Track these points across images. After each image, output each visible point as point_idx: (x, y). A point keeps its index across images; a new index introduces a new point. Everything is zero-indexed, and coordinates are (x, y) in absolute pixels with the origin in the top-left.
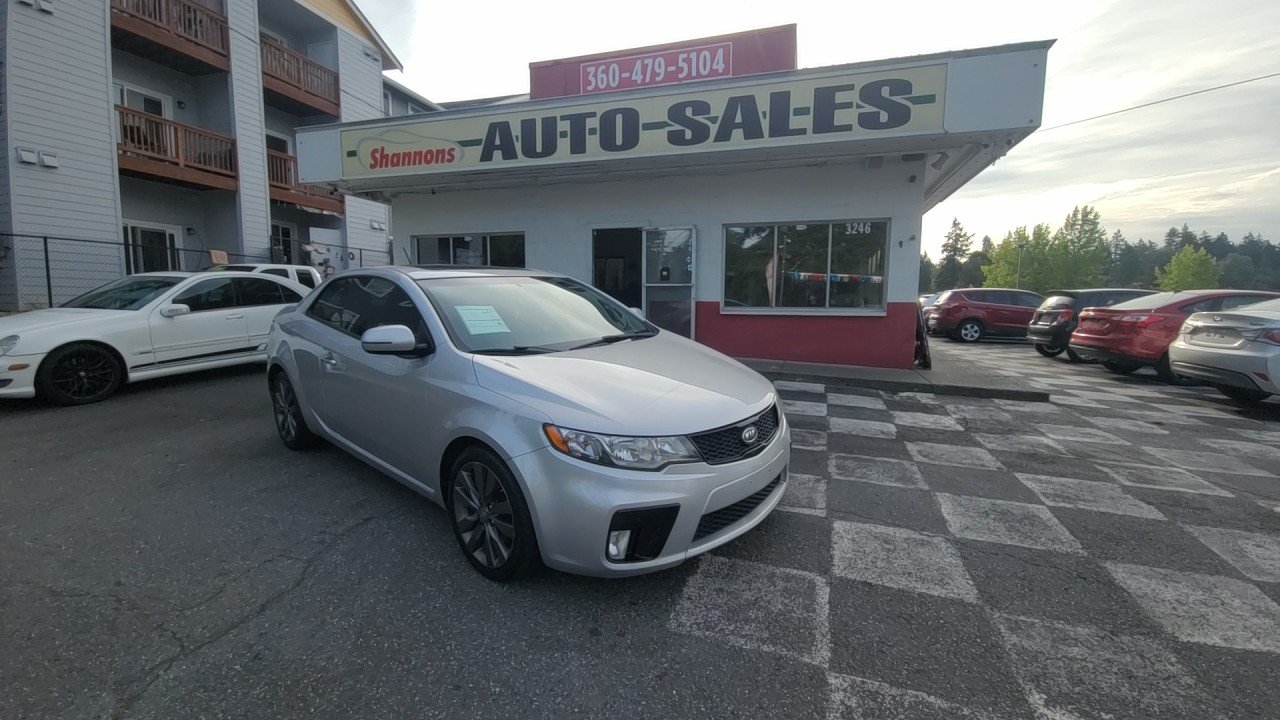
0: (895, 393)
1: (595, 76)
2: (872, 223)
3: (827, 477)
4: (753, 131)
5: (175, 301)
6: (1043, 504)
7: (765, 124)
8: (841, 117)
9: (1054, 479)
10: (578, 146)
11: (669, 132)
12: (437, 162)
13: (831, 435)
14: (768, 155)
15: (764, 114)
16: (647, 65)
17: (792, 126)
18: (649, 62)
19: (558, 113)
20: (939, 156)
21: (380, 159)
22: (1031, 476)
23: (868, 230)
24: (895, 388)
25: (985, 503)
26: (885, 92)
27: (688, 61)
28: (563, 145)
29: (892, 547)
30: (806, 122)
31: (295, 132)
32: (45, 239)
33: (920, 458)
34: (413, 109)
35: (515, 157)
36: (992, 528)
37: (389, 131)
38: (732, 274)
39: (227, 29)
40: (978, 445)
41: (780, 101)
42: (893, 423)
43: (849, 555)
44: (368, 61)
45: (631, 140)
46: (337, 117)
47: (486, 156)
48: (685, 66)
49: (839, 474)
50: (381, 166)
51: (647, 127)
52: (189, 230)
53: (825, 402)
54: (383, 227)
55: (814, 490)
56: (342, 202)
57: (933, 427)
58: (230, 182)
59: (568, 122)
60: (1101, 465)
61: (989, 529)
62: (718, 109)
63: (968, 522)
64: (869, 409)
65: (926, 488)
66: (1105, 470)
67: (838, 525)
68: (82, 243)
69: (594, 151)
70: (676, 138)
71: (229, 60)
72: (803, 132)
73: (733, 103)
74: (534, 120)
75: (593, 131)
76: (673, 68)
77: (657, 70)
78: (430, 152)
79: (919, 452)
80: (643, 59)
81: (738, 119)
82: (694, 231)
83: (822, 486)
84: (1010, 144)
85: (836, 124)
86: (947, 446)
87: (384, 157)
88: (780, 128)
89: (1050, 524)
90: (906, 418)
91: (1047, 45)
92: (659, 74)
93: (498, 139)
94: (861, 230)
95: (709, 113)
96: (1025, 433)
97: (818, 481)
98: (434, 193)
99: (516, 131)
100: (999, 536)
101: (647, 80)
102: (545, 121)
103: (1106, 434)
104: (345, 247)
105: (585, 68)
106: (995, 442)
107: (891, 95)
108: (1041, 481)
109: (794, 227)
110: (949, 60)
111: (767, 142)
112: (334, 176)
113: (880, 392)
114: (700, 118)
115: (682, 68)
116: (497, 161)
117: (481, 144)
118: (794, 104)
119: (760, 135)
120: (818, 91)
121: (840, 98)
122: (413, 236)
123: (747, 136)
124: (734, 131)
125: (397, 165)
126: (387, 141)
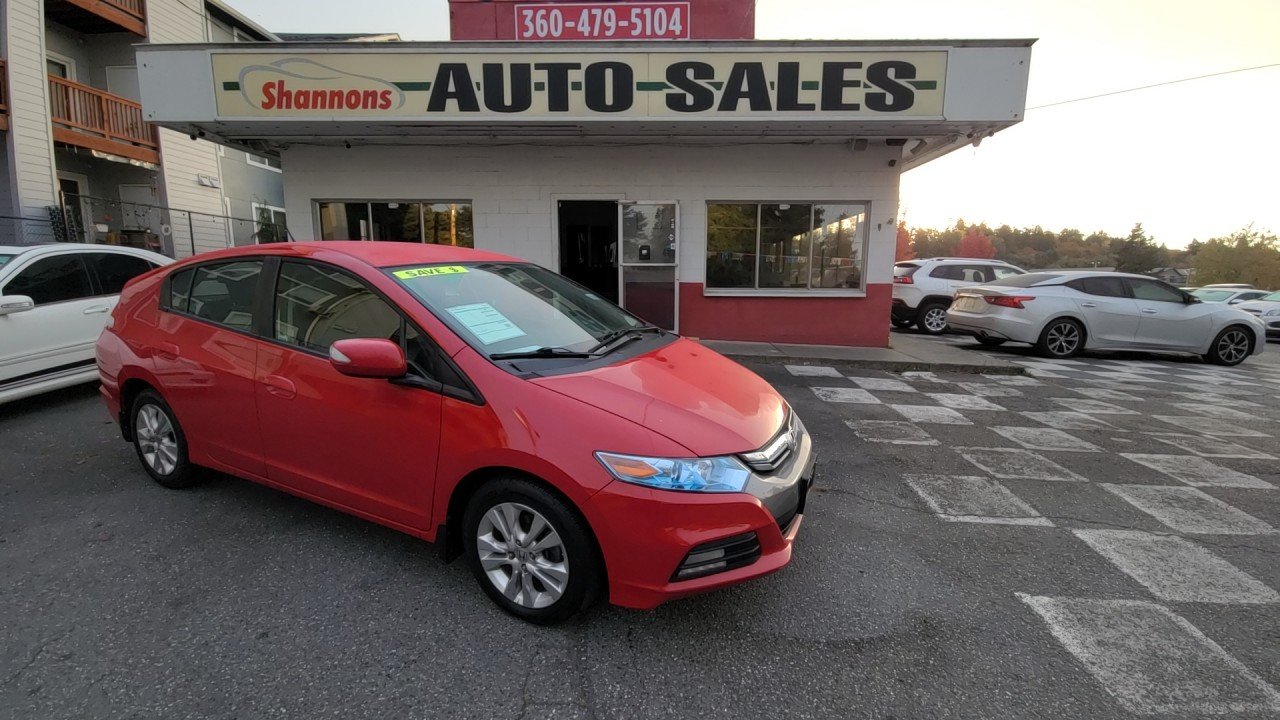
0: (898, 372)
1: (533, 20)
3: (987, 475)
4: (760, 102)
6: (1189, 485)
7: (773, 96)
8: (849, 95)
10: (558, 102)
11: (668, 95)
12: (365, 107)
14: (766, 131)
15: (772, 84)
16: (595, 16)
17: (800, 101)
18: (597, 12)
19: (532, 60)
20: (918, 142)
21: (277, 95)
25: (1150, 490)
26: (891, 73)
27: (642, 17)
28: (540, 100)
29: (1157, 554)
30: (814, 97)
34: (239, 36)
35: (476, 108)
36: (1195, 518)
37: (288, 61)
38: (713, 254)
41: (789, 72)
43: (1141, 572)
45: (623, 101)
46: (142, 37)
48: (638, 22)
50: (280, 107)
51: (643, 86)
53: (859, 387)
54: (216, 184)
56: (156, 149)
59: (546, 72)
60: (1158, 437)
61: (1193, 520)
62: (723, 74)
63: (1167, 514)
67: (1082, 536)
69: (578, 109)
70: (675, 103)
72: (810, 107)
73: (739, 69)
75: (576, 86)
76: (624, 24)
77: (606, 22)
78: (354, 93)
80: (590, 8)
81: (745, 87)
82: (677, 207)
85: (844, 102)
87: (284, 94)
88: (788, 101)
92: (609, 28)
93: (452, 83)
95: (713, 78)
97: (990, 483)
98: (348, 146)
99: (476, 76)
100: (1209, 526)
101: (596, 33)
102: (514, 67)
105: (520, 10)
107: (896, 77)
109: (778, 206)
110: (950, 49)
111: (775, 115)
112: (201, 115)
114: (702, 83)
115: (635, 24)
116: (452, 112)
117: (428, 89)
118: (803, 77)
119: (768, 107)
120: (827, 66)
121: (849, 75)
122: (314, 200)
123: (754, 107)
124: (740, 100)
125: (305, 106)
126: (289, 74)
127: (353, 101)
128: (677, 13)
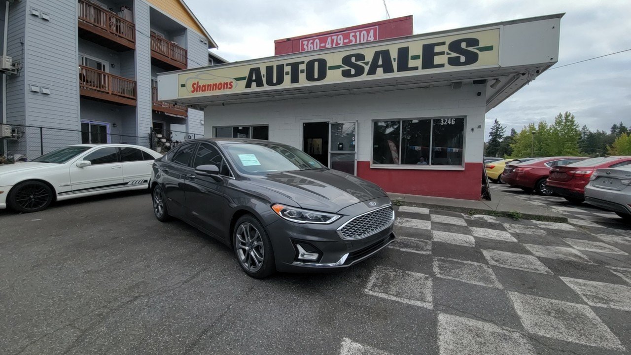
0: (471, 214)
1: (307, 45)
2: (456, 119)
3: (432, 274)
4: (388, 68)
5: (85, 159)
6: (587, 304)
7: (395, 65)
8: (437, 60)
9: (588, 282)
10: (295, 79)
11: (342, 71)
12: (224, 89)
13: (434, 243)
14: (397, 82)
15: (394, 59)
16: (334, 39)
17: (409, 66)
18: (335, 38)
19: (285, 63)
20: (495, 81)
21: (197, 88)
22: (572, 279)
23: (453, 123)
24: (471, 212)
25: (545, 301)
26: (463, 45)
27: (355, 36)
28: (287, 79)
29: (482, 340)
30: (418, 63)
31: (158, 75)
32: (41, 128)
33: (493, 263)
35: (262, 85)
36: (555, 326)
37: (201, 74)
38: (377, 146)
39: (135, 29)
40: (528, 253)
41: (403, 53)
42: (472, 235)
43: (451, 347)
44: (202, 45)
45: (322, 75)
47: (248, 85)
49: (440, 273)
50: (197, 92)
51: (331, 68)
52: (114, 124)
53: (430, 220)
54: (202, 122)
55: (423, 286)
56: (187, 111)
57: (498, 238)
58: (133, 101)
59: (290, 67)
60: (615, 270)
61: (552, 326)
62: (369, 58)
63: (536, 319)
64: (456, 225)
65: (501, 287)
66: (619, 274)
67: (442, 318)
68: (60, 130)
69: (303, 82)
70: (346, 74)
71: (135, 44)
72: (416, 68)
73: (377, 54)
74: (273, 66)
75: (302, 71)
76: (347, 41)
77: (339, 42)
78: (221, 84)
79: (492, 257)
80: (331, 37)
81: (380, 63)
82: (356, 124)
83: (430, 283)
84: (538, 73)
85: (435, 64)
86: (509, 253)
87: (198, 87)
88: (403, 66)
89: (595, 322)
90: (480, 232)
91: (559, 16)
92: (339, 44)
93: (254, 76)
94: (450, 123)
95: (364, 60)
96: (558, 245)
97: (427, 279)
98: (223, 105)
99: (263, 72)
100: (561, 333)
101: (334, 46)
102: (277, 66)
103: (611, 247)
104: (187, 133)
105: (302, 42)
106: (539, 251)
107: (467, 47)
108: (580, 284)
109: (412, 121)
110: (502, 27)
111: (396, 74)
112: (174, 97)
113: (462, 214)
114: (359, 63)
115: (352, 40)
116: (254, 88)
117: (245, 79)
118: (411, 54)
119: (392, 71)
120: (424, 46)
121: (437, 49)
122: (213, 127)
123: (385, 72)
124: (378, 69)
125: (205, 90)
126: (200, 79)
127: (220, 87)
128: (372, 32)
